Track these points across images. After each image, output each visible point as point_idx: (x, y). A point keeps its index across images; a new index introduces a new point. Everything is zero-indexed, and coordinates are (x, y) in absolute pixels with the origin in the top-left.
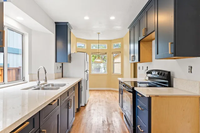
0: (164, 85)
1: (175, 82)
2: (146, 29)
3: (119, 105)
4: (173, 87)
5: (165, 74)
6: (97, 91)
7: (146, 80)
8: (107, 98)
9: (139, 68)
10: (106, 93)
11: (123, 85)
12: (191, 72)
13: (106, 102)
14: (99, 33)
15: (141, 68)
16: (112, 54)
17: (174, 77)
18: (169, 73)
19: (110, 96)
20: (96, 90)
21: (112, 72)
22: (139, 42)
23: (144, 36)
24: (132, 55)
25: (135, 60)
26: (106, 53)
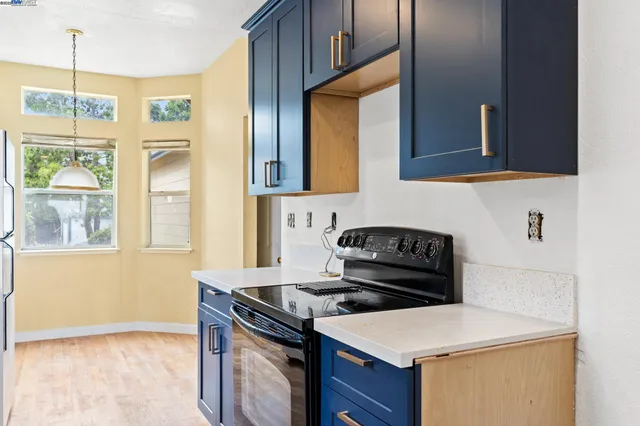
0: (420, 293)
1: (472, 280)
2: (350, 39)
3: (201, 407)
4: (460, 301)
5: (430, 245)
6: (59, 347)
7: (332, 275)
8: (126, 379)
9: (291, 219)
10: (115, 348)
11: (235, 308)
12: (540, 237)
13: (123, 403)
14: (75, 33)
15: (301, 220)
16: (145, 148)
17: (463, 259)
18: (448, 239)
19: (140, 364)
20: (54, 341)
21: (144, 240)
22: (307, 96)
23: (339, 68)
24: (265, 156)
25: (284, 182)
26: (109, 140)
